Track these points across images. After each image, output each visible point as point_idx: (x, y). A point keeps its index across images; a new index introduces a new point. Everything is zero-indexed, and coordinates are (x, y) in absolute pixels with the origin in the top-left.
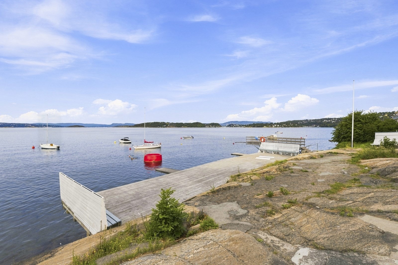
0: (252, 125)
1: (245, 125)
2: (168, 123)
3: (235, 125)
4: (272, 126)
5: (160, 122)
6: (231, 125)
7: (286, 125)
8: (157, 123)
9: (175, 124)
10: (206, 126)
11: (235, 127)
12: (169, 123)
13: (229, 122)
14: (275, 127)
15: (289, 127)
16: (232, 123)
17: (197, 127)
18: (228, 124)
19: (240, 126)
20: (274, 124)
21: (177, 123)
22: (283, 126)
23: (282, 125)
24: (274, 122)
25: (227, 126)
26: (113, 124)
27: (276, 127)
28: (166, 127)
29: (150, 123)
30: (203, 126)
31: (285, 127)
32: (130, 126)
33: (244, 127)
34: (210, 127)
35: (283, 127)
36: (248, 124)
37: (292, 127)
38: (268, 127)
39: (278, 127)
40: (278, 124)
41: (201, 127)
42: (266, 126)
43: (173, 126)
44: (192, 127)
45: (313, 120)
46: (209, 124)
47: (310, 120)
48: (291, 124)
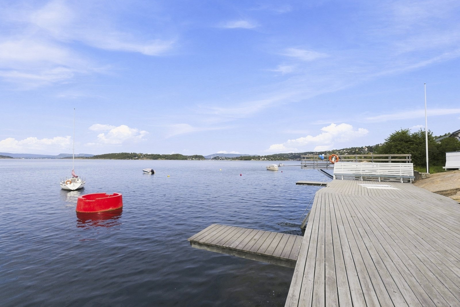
0: (239, 157)
1: (232, 158)
2: (141, 154)
3: (221, 157)
4: (259, 159)
5: (130, 153)
6: (216, 158)
7: (273, 158)
8: (126, 154)
9: (149, 155)
10: (188, 158)
11: (220, 159)
12: (142, 154)
13: (214, 155)
15: (275, 160)
16: (218, 156)
17: (177, 159)
18: (213, 157)
19: (227, 158)
21: (152, 155)
22: (270, 159)
23: (269, 158)
24: (261, 156)
26: (61, 155)
27: (264, 160)
28: (137, 159)
29: (116, 154)
30: (185, 158)
31: (272, 160)
32: (87, 158)
33: (231, 160)
34: (193, 159)
35: (270, 160)
36: (235, 157)
37: (278, 160)
38: (256, 160)
39: (266, 160)
40: (265, 157)
41: (183, 159)
42: (254, 159)
43: (147, 158)
44: (171, 159)
45: (297, 154)
46: (191, 156)
47: (295, 154)
48: (278, 158)
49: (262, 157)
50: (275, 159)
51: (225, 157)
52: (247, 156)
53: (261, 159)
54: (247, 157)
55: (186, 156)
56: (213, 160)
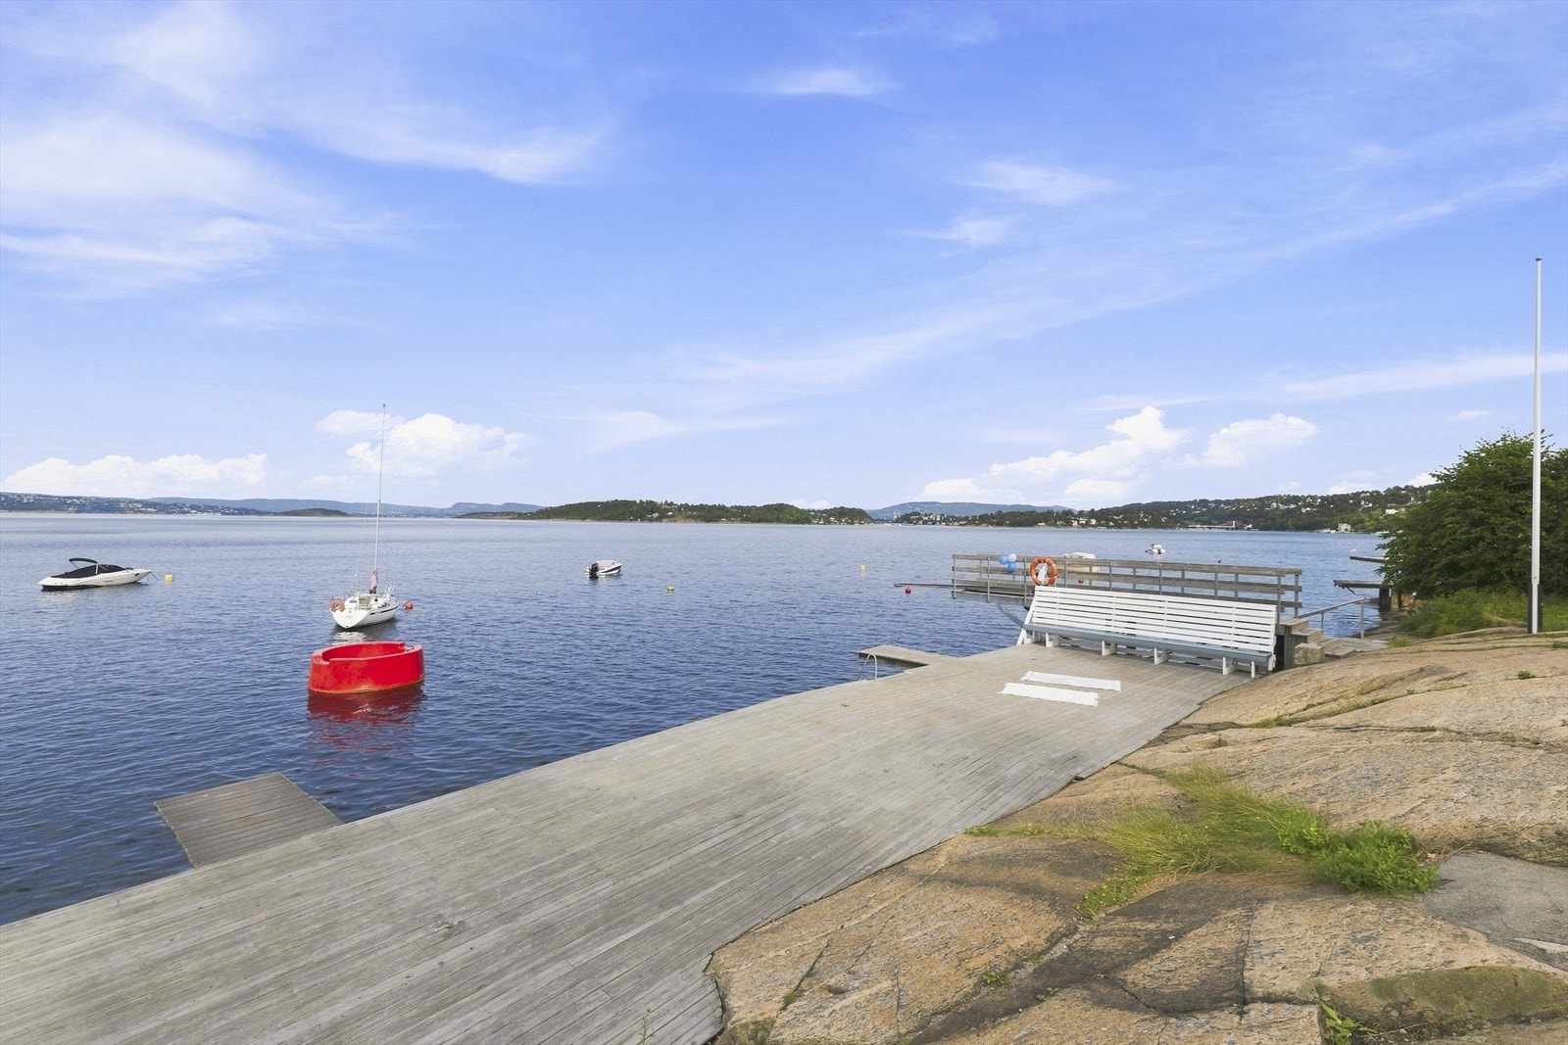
0: (992, 516)
1: (966, 518)
2: (668, 505)
3: (926, 515)
4: (1069, 524)
5: (638, 502)
6: (910, 516)
7: (1124, 519)
8: (626, 503)
9: (693, 508)
10: (814, 517)
11: (925, 523)
12: (672, 503)
13: (903, 506)
14: (1083, 526)
15: (1134, 527)
16: (917, 509)
17: (779, 520)
18: (900, 514)
19: (948, 520)
20: (1076, 516)
21: (702, 507)
22: (1111, 524)
23: (1108, 520)
24: (1077, 508)
25: (897, 521)
26: (458, 505)
27: (1087, 524)
28: (659, 519)
29: (598, 503)
30: (803, 517)
31: (1119, 526)
32: (521, 516)
33: (961, 525)
34: (829, 522)
35: (1112, 526)
36: (978, 514)
37: (1144, 525)
38: (1054, 525)
39: (1095, 526)
40: (1092, 514)
41: (797, 521)
42: (1046, 522)
43: (687, 518)
44: (759, 521)
45: (1227, 502)
46: (826, 511)
47: (1218, 502)
48: (1144, 517)
49: (1081, 514)
50: (1132, 521)
51: (942, 515)
52: (1023, 510)
53: (1075, 523)
54: (1022, 514)
55: (809, 511)
56: (900, 525)
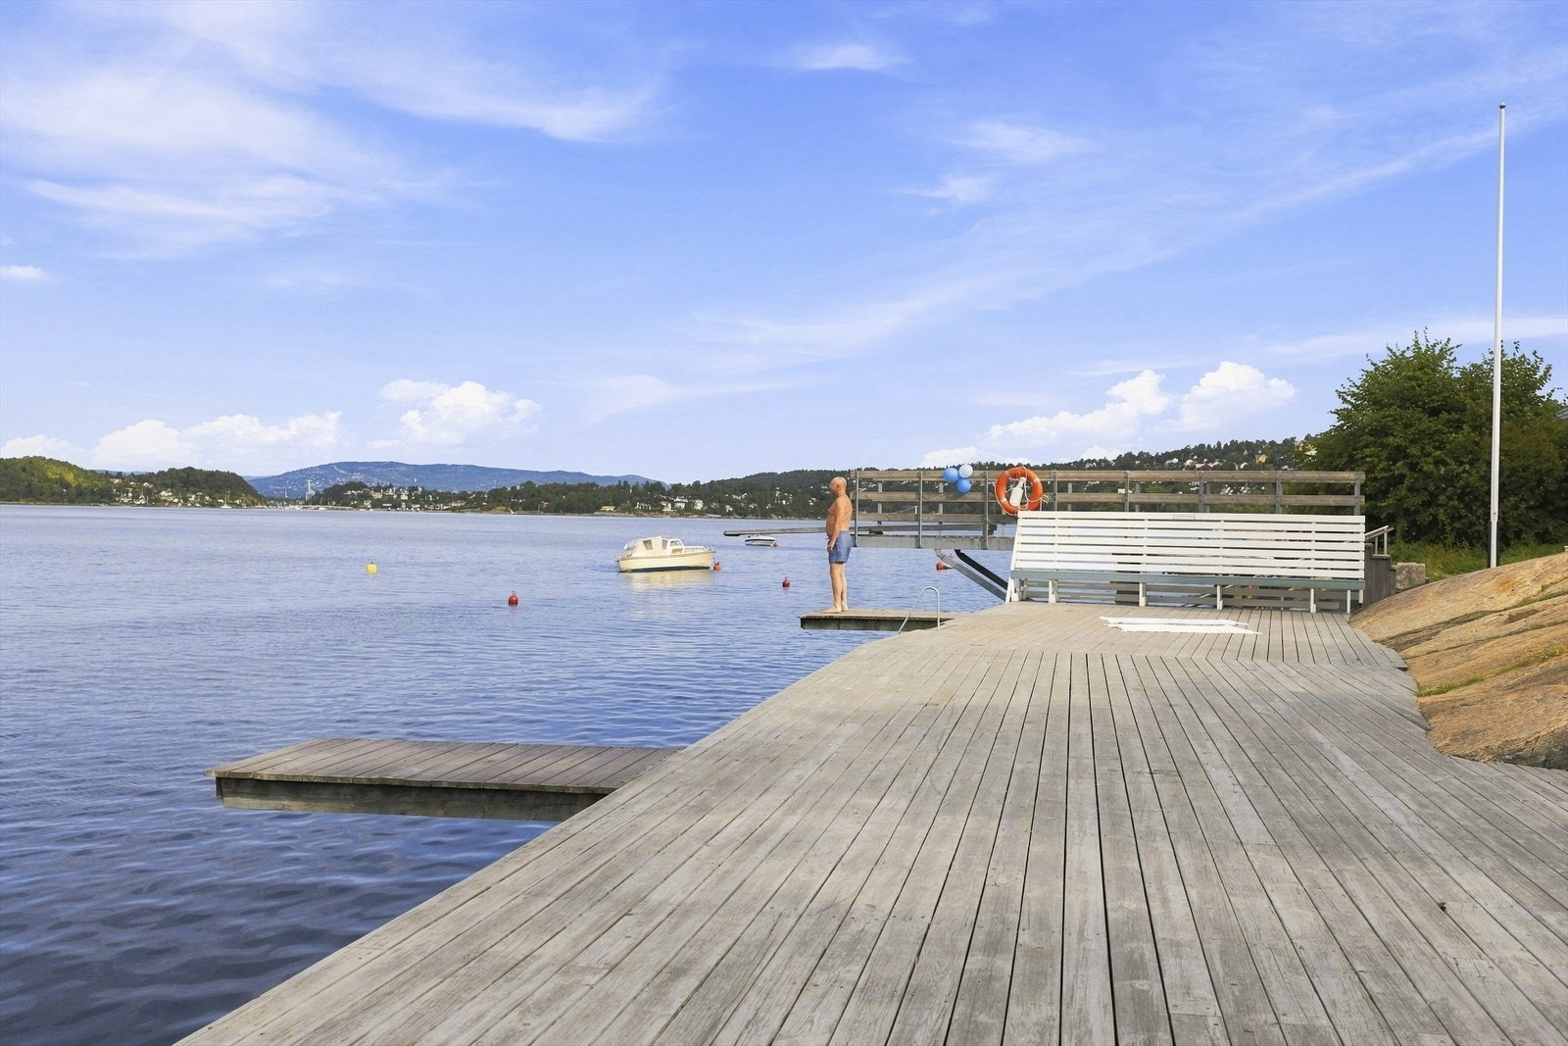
0: (515, 493)
1: (463, 496)
3: (377, 489)
4: (658, 510)
6: (344, 491)
7: (750, 500)
11: (376, 505)
13: (329, 469)
14: (680, 513)
16: (357, 477)
18: (320, 486)
19: (424, 499)
20: (669, 494)
22: (729, 508)
23: (723, 503)
24: (668, 481)
25: (316, 500)
27: (689, 510)
31: (741, 513)
33: (453, 510)
35: (729, 514)
36: (485, 486)
38: (631, 510)
39: (701, 513)
40: (696, 491)
42: (616, 504)
49: (677, 489)
50: (762, 506)
51: (413, 489)
52: (574, 483)
53: (668, 508)
54: (571, 488)
55: (107, 475)
56: (322, 508)
